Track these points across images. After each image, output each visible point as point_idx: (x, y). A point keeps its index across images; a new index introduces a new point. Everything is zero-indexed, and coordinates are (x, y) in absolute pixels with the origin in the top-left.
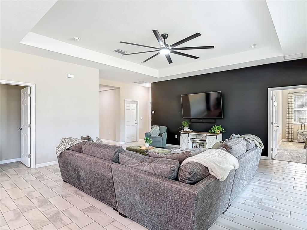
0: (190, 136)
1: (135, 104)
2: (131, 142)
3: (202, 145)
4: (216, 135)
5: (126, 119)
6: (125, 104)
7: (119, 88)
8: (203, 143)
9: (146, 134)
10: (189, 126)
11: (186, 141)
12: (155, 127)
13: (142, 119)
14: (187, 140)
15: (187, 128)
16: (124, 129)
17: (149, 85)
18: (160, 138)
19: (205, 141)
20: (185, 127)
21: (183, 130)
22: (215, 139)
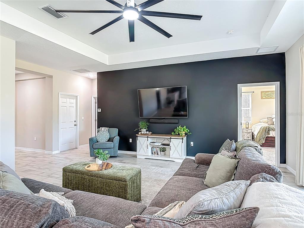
0: (150, 140)
1: (73, 99)
2: (67, 150)
3: (163, 150)
4: (182, 138)
5: (61, 120)
6: (60, 99)
7: (51, 77)
8: (164, 148)
9: (91, 140)
10: (147, 127)
11: (144, 146)
12: (102, 130)
13: (83, 118)
14: (146, 145)
15: (145, 130)
16: (58, 132)
17: (94, 75)
18: (111, 144)
19: (169, 145)
20: (142, 128)
21: (140, 133)
22: (181, 143)
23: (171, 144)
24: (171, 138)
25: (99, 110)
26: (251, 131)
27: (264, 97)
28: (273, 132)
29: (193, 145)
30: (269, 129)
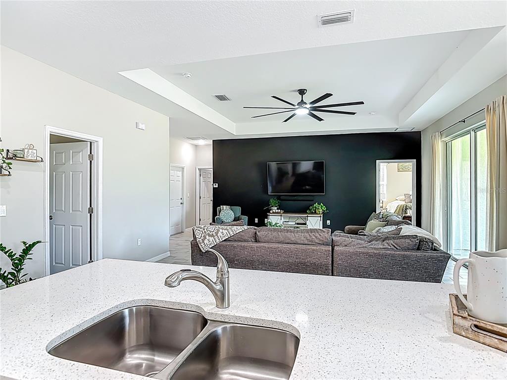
0: (283, 219)
4: (318, 216)
10: (278, 205)
12: (224, 209)
13: (188, 195)
19: (305, 224)
20: (273, 206)
21: (271, 212)
22: (319, 221)
23: (308, 223)
24: (308, 216)
25: (216, 185)
26: (385, 210)
27: (401, 170)
28: (411, 211)
29: (329, 224)
30: (406, 207)
